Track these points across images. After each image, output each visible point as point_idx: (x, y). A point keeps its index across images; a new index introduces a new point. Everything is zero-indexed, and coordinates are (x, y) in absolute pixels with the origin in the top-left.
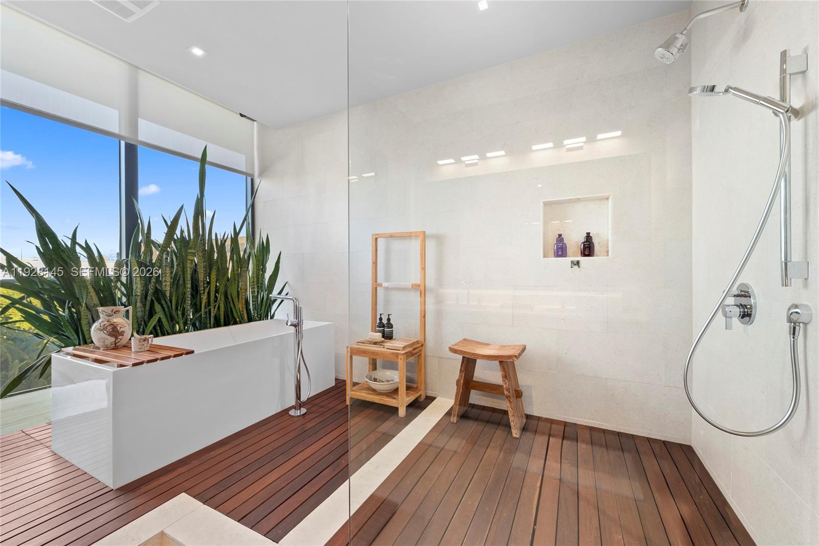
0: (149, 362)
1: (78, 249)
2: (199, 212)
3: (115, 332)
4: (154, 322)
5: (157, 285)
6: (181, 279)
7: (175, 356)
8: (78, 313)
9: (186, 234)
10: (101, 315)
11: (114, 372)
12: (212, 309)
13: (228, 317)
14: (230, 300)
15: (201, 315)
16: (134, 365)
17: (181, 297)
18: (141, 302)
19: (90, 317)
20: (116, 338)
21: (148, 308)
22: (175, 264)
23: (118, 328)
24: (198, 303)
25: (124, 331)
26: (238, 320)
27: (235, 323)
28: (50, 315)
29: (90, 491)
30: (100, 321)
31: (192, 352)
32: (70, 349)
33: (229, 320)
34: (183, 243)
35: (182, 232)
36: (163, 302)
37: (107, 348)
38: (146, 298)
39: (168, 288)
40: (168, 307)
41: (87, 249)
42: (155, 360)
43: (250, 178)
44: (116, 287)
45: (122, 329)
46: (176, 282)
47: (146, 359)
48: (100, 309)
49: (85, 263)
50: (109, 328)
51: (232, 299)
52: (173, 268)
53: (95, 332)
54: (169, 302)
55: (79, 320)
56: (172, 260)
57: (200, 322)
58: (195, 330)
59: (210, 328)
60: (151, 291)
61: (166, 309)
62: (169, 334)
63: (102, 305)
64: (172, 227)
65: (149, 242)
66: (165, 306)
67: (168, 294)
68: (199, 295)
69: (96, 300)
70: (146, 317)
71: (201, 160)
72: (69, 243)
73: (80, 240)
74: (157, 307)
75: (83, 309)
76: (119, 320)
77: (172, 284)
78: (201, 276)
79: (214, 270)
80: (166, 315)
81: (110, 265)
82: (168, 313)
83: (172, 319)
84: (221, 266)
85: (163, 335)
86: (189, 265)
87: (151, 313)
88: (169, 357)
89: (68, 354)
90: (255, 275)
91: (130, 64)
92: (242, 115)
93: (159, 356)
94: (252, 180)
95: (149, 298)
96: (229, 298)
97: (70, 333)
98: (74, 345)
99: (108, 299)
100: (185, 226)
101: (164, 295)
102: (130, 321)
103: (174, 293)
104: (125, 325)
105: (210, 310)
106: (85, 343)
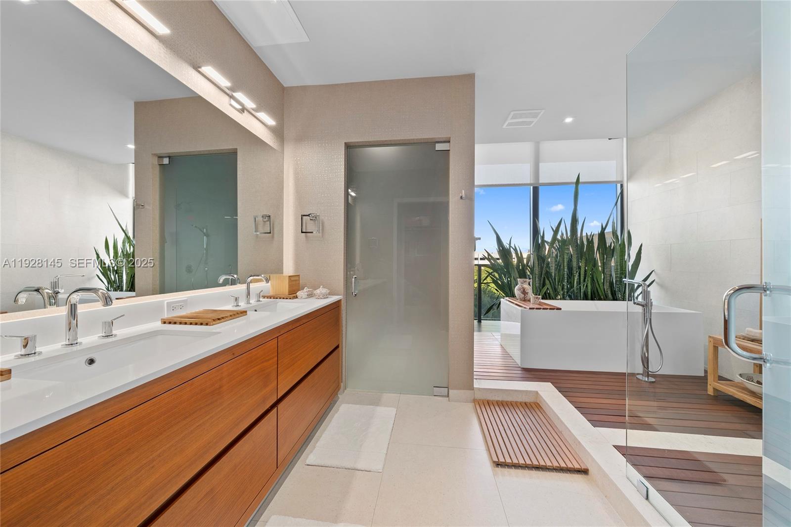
0: (537, 309)
1: (512, 249)
2: (574, 221)
3: (524, 292)
4: (545, 289)
5: (547, 269)
6: (562, 265)
7: (550, 309)
8: (511, 281)
9: (565, 236)
10: (519, 283)
11: (522, 310)
12: (582, 287)
13: (594, 294)
14: (596, 281)
15: (574, 290)
16: (530, 309)
17: (561, 277)
18: (539, 279)
19: (515, 283)
20: (525, 295)
21: (542, 282)
22: (559, 255)
23: (526, 290)
24: (572, 282)
25: (528, 292)
26: (602, 297)
27: (600, 299)
28: (501, 282)
29: (512, 363)
30: (518, 286)
31: (560, 309)
32: (507, 298)
33: (595, 295)
34: (564, 242)
35: (562, 234)
36: (550, 279)
37: (521, 300)
38: (541, 276)
39: (553, 271)
40: (553, 282)
41: (515, 250)
42: (540, 309)
43: (620, 185)
44: (527, 269)
46: (559, 267)
47: (535, 307)
48: (519, 280)
49: (514, 255)
50: (522, 290)
51: (598, 281)
52: (557, 258)
53: (516, 291)
54: (554, 280)
55: (511, 284)
56: (557, 253)
57: (574, 295)
58: (570, 300)
59: (580, 300)
60: (544, 272)
61: (552, 284)
62: (553, 299)
63: (520, 278)
64: (556, 232)
65: (543, 241)
66: (551, 282)
67: (553, 275)
68: (573, 277)
69: (518, 276)
70: (541, 288)
71: (575, 183)
72: (508, 246)
73: (512, 245)
74: (547, 282)
75: (512, 278)
76: (526, 286)
77: (556, 269)
78: (575, 264)
79: (583, 260)
80: (552, 287)
81: (525, 256)
82: (553, 287)
83: (555, 290)
84: (588, 257)
85: (550, 299)
86: (565, 257)
87: (544, 285)
88: (547, 309)
89: (506, 300)
90: (619, 264)
93: (542, 307)
94: (622, 186)
95: (543, 276)
96: (595, 280)
97: (508, 291)
98: (509, 297)
99: (523, 275)
100: (565, 231)
101: (551, 275)
102: (531, 287)
103: (557, 274)
104: (529, 289)
105: (580, 287)
106: (513, 297)
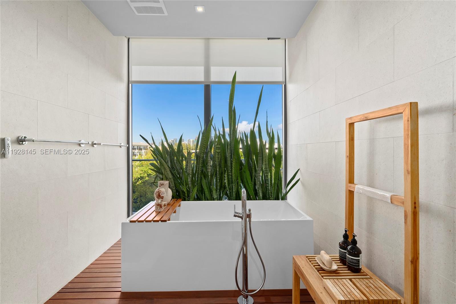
3: (159, 196)
5: (204, 168)
23: (161, 194)
25: (163, 197)
39: (209, 170)
45: (162, 195)
60: (200, 172)
61: (207, 184)
66: (207, 181)
71: (232, 83)
74: (204, 182)
76: (163, 189)
80: (207, 187)
86: (217, 156)
91: (205, 38)
92: (269, 39)
94: (285, 86)
